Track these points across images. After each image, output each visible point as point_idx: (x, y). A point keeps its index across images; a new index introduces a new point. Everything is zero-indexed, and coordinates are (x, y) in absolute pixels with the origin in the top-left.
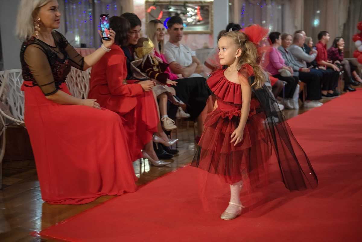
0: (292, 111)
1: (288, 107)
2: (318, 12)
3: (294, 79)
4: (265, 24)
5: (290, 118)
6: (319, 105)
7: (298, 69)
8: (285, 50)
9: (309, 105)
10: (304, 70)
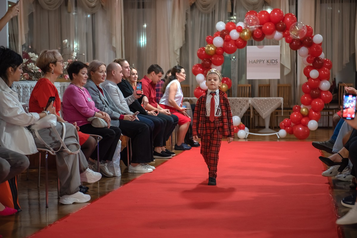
1: (106, 173)
2: (145, 26)
4: (66, 44)
5: (109, 192)
6: (150, 169)
7: (118, 115)
8: (98, 87)
9: (136, 170)
10: (128, 117)
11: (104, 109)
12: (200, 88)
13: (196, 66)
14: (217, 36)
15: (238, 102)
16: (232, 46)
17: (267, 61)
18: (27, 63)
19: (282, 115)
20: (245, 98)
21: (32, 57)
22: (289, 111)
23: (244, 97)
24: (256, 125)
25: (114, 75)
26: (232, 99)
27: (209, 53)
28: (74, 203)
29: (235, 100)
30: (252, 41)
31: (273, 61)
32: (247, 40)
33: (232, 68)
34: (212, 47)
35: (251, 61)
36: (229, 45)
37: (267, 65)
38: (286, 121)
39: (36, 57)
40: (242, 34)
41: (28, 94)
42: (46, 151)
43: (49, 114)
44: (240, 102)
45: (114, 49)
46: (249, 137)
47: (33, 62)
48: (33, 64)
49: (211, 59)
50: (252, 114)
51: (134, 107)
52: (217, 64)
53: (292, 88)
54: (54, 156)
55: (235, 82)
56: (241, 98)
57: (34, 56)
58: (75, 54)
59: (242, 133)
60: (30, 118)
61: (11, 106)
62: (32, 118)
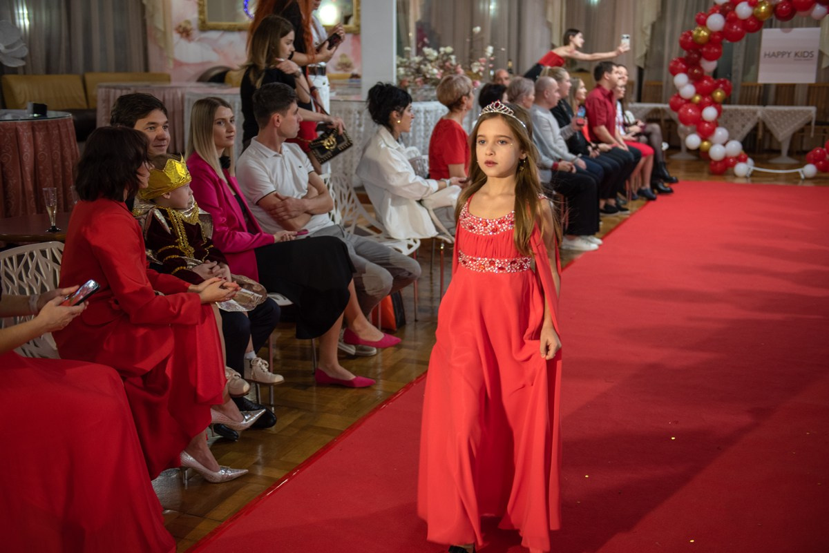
6: (594, 245)
9: (573, 246)
10: (564, 166)
12: (679, 96)
13: (676, 63)
14: (713, 12)
15: (740, 115)
16: (739, 29)
17: (796, 54)
18: (420, 63)
19: (812, 135)
20: (752, 108)
21: (428, 55)
22: (824, 127)
23: (750, 104)
24: (766, 146)
25: (547, 96)
26: (731, 110)
27: (699, 40)
29: (737, 110)
30: (771, 20)
31: (806, 54)
32: (765, 19)
33: (735, 55)
34: (705, 31)
35: (768, 53)
36: (732, 28)
37: (795, 60)
38: (818, 151)
39: (433, 56)
40: (756, 9)
41: (420, 121)
42: (441, 240)
44: (743, 114)
45: (549, 26)
46: (754, 174)
47: (431, 61)
48: (429, 66)
49: (700, 50)
50: (760, 133)
51: (574, 145)
52: (710, 59)
55: (737, 79)
56: (745, 107)
57: (431, 52)
58: (490, 50)
59: (743, 169)
60: (425, 189)
61: (400, 170)
62: (428, 188)
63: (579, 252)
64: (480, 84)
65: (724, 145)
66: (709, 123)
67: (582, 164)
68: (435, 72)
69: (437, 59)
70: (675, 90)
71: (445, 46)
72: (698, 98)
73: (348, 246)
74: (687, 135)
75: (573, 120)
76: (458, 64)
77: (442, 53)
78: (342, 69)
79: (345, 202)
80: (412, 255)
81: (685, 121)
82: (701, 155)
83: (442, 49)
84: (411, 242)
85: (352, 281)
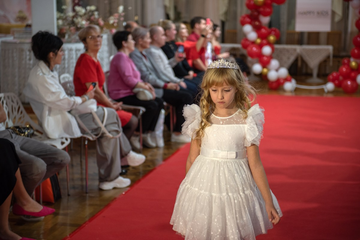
0: (155, 150)
1: (148, 144)
3: (157, 104)
7: (162, 84)
8: (141, 53)
9: (179, 140)
10: (172, 86)
11: (147, 77)
12: (247, 40)
13: (244, 18)
15: (286, 52)
17: (318, 13)
18: (73, 17)
19: (331, 64)
20: (293, 46)
21: (79, 12)
22: (338, 59)
23: (292, 44)
24: (304, 71)
27: (258, 4)
28: (115, 188)
29: (284, 49)
31: (324, 13)
35: (300, 12)
37: (317, 16)
38: (335, 74)
43: (89, 99)
44: (288, 50)
46: (296, 90)
47: (81, 16)
48: (79, 19)
49: (259, 10)
50: (299, 63)
52: (265, 15)
53: (343, 35)
54: (94, 142)
55: (284, 28)
56: (289, 46)
57: (81, 10)
58: (121, 8)
59: (289, 86)
60: (72, 103)
61: (53, 90)
62: (74, 102)
63: (183, 143)
64: (114, 31)
65: (277, 70)
66: (267, 57)
67: (183, 85)
68: (84, 23)
69: (85, 14)
70: (245, 35)
71: (90, 5)
72: (259, 41)
73: (15, 145)
74: (253, 64)
75: (177, 54)
76: (99, 18)
77: (88, 10)
78: (20, 20)
79: (15, 113)
80: (64, 149)
81: (252, 55)
82: (262, 78)
83: (89, 8)
84: (64, 140)
85: (19, 170)
